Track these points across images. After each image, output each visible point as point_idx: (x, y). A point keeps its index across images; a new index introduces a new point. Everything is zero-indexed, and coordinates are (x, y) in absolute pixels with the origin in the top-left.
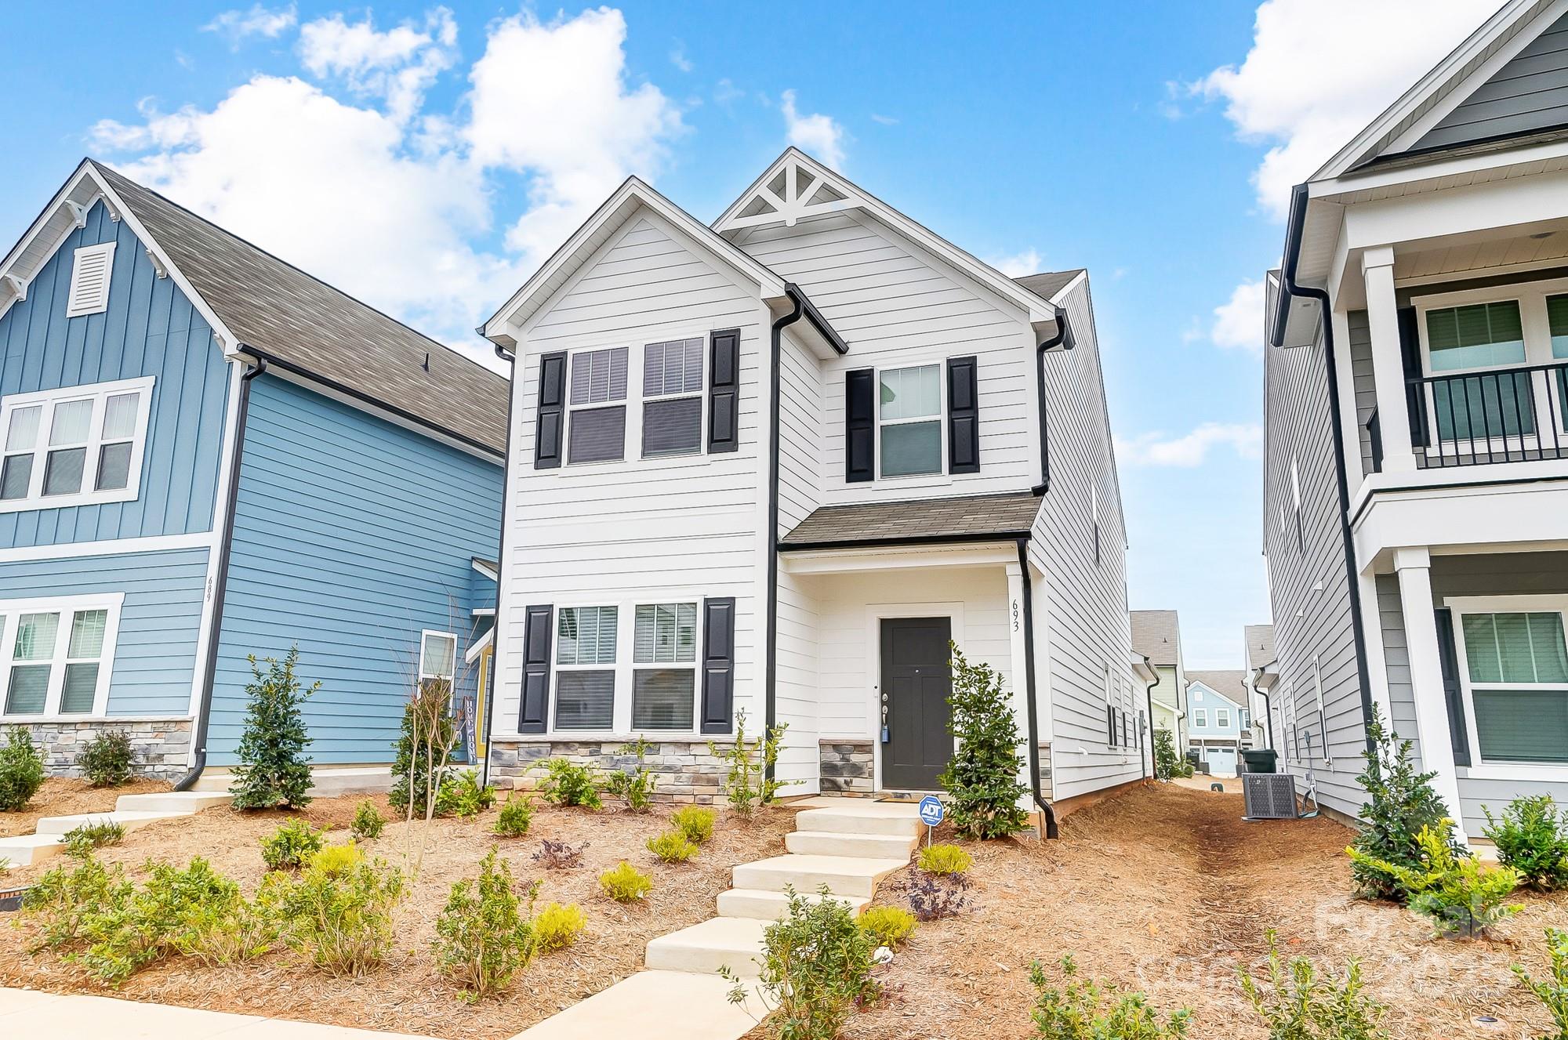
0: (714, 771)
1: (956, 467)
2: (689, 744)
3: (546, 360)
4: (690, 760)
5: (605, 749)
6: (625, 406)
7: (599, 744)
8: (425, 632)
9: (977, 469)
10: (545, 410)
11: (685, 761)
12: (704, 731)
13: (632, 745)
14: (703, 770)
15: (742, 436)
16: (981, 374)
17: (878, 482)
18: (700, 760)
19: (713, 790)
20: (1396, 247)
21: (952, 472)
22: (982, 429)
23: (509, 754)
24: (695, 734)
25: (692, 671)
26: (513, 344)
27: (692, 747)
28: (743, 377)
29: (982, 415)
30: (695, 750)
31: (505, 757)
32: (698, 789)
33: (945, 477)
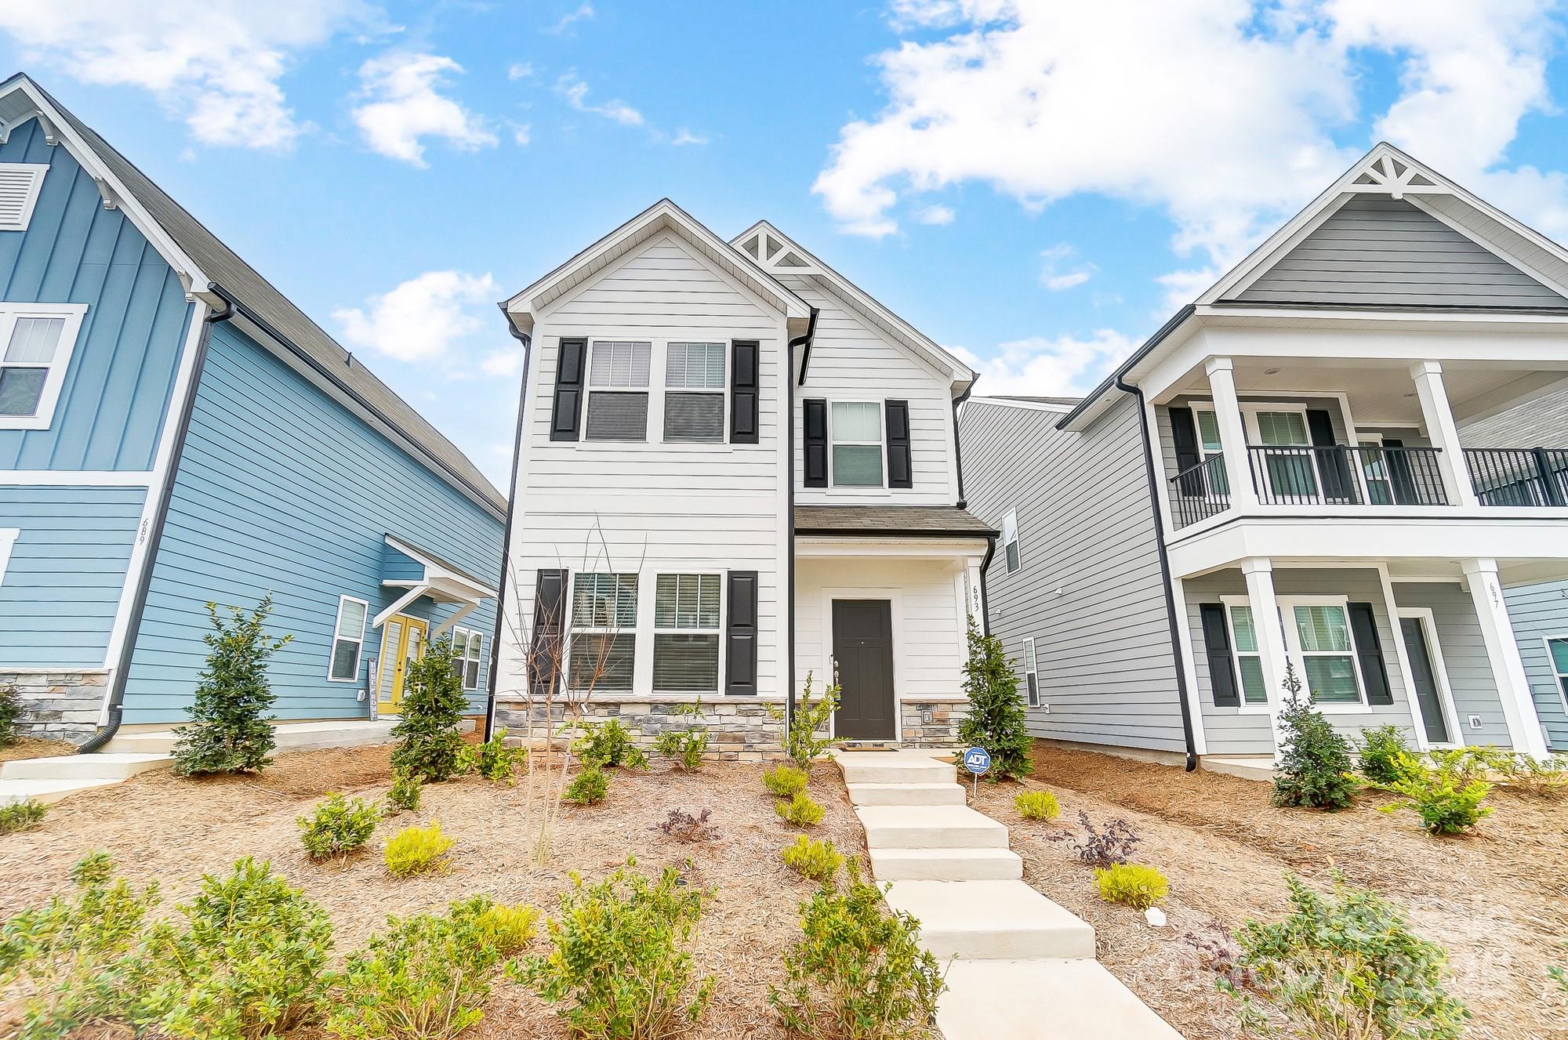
0: (741, 729)
1: (895, 483)
2: (714, 704)
3: (564, 343)
4: (715, 720)
5: (624, 710)
6: (647, 393)
7: (618, 705)
8: (343, 597)
9: (910, 486)
10: (563, 387)
11: (711, 721)
12: (728, 692)
13: (654, 706)
14: (729, 728)
15: (762, 431)
16: (911, 414)
17: (831, 489)
18: (725, 720)
19: (740, 747)
20: (1233, 358)
21: (890, 486)
22: (914, 456)
23: (515, 714)
24: (720, 694)
25: (718, 636)
26: (531, 324)
27: (717, 707)
28: (763, 381)
29: (913, 445)
30: (720, 710)
31: (512, 717)
32: (723, 747)
33: (886, 489)
